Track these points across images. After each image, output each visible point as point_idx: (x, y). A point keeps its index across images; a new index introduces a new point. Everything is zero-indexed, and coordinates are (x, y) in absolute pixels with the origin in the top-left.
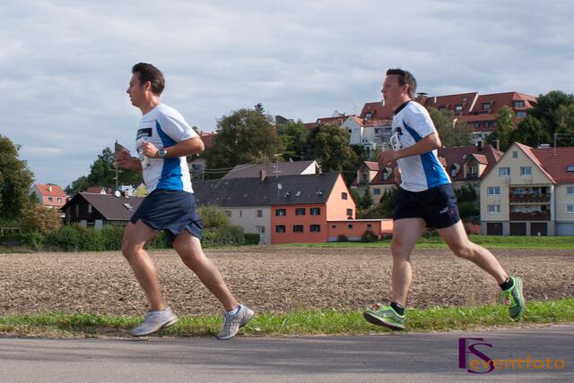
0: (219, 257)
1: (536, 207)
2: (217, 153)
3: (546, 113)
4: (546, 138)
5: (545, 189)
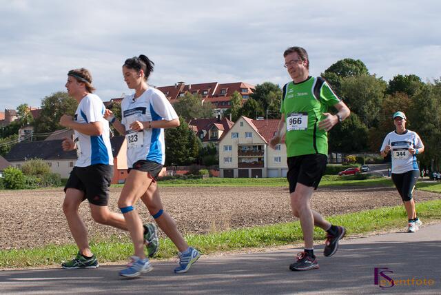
0: (43, 195)
1: (255, 159)
2: (42, 122)
3: (262, 97)
4: (261, 113)
5: (260, 147)
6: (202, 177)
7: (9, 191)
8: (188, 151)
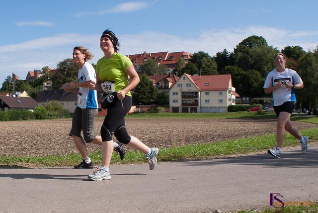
0: (59, 123)
1: (192, 101)
2: (57, 78)
3: (197, 61)
4: (197, 71)
6: (159, 112)
7: (38, 120)
8: (149, 95)
